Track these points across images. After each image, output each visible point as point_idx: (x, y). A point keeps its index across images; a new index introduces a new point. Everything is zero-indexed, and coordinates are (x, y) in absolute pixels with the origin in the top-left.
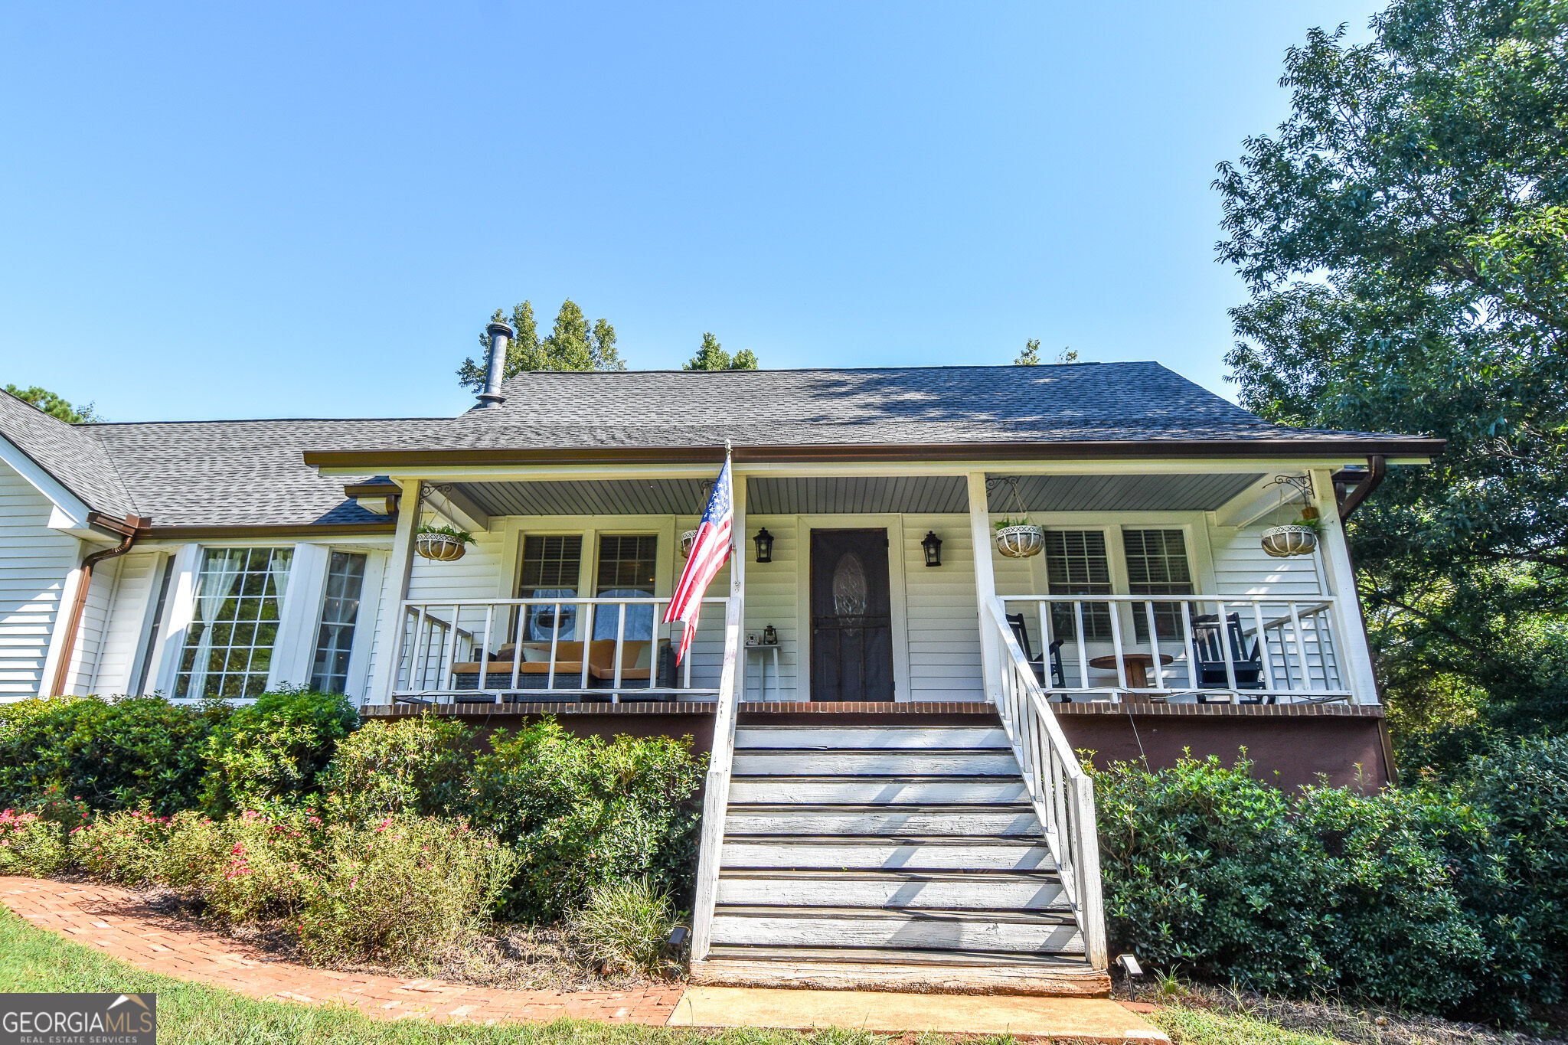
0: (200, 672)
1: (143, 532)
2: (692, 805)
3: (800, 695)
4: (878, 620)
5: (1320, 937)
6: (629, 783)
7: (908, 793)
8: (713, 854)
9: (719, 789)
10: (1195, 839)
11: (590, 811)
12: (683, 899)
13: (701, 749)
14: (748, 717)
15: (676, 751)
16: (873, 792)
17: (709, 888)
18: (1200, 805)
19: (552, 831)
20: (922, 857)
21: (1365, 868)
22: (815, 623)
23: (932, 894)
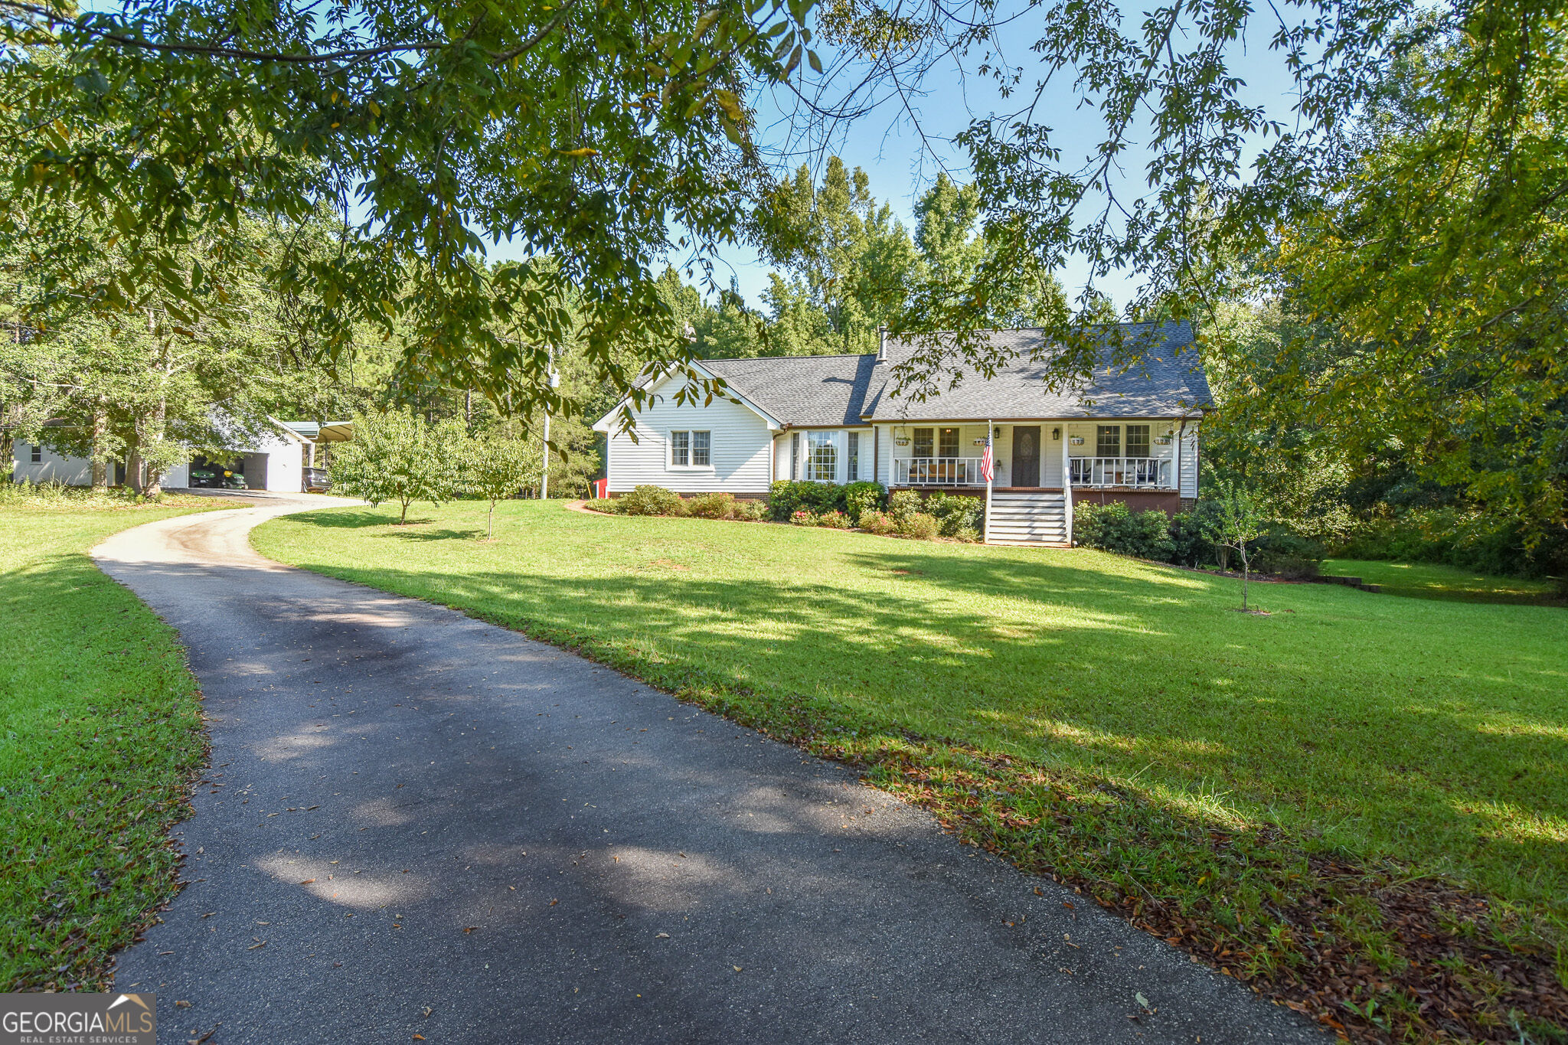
0: (813, 472)
1: (790, 427)
2: (983, 511)
3: (1009, 485)
4: (1036, 458)
5: (1132, 544)
6: (965, 507)
7: (1036, 511)
8: (988, 523)
9: (989, 510)
10: (1104, 522)
11: (957, 513)
12: (982, 532)
13: (983, 498)
14: (995, 491)
15: (976, 501)
16: (1027, 510)
17: (987, 530)
18: (1107, 514)
19: (949, 517)
20: (1036, 524)
21: (1146, 530)
22: (1014, 458)
23: (1037, 531)
